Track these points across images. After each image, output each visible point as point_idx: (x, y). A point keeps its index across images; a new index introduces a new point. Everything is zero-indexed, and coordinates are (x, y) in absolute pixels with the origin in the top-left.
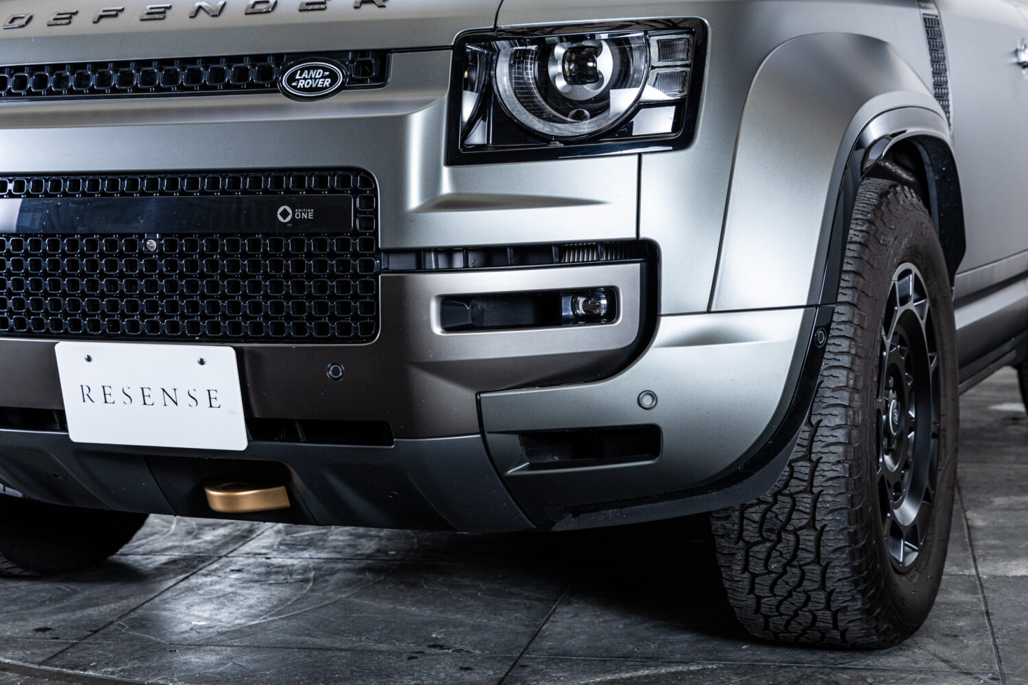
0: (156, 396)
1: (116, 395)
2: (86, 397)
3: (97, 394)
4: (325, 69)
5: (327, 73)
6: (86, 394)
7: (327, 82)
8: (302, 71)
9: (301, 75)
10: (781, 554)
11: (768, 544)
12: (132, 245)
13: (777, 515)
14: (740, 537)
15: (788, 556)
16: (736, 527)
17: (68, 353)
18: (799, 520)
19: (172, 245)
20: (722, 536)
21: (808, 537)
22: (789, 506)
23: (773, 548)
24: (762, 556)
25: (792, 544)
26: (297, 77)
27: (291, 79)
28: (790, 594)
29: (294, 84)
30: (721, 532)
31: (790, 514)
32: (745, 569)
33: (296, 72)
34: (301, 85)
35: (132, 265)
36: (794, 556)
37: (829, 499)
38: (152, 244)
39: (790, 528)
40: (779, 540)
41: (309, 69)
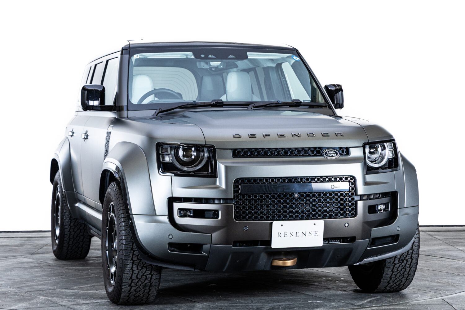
0: (300, 234)
1: (288, 234)
2: (279, 236)
3: (282, 235)
4: (334, 151)
5: (335, 152)
6: (279, 235)
7: (335, 154)
8: (328, 151)
9: (328, 152)
10: (402, 265)
11: (400, 264)
12: (291, 196)
13: (404, 256)
14: (394, 262)
15: (403, 266)
16: (393, 260)
17: (276, 225)
18: (409, 257)
19: (302, 196)
20: (389, 263)
21: (409, 261)
22: (407, 253)
23: (401, 264)
24: (397, 267)
25: (406, 263)
26: (327, 153)
27: (326, 153)
28: (400, 276)
29: (327, 155)
30: (389, 262)
31: (407, 255)
32: (392, 271)
33: (327, 152)
34: (328, 155)
35: (291, 201)
36: (405, 266)
37: (416, 251)
38: (296, 195)
39: (406, 259)
40: (403, 262)
41: (330, 151)
